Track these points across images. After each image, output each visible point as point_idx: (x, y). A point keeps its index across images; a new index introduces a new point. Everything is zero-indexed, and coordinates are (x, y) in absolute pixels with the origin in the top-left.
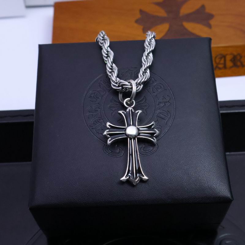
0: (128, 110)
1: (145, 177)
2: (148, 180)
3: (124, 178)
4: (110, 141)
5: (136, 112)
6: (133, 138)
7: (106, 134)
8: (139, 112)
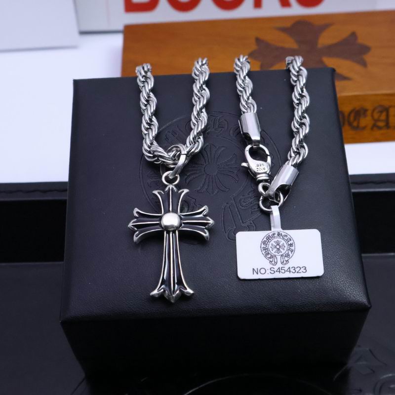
0: (167, 189)
1: (190, 291)
2: (193, 294)
3: (155, 292)
4: (137, 236)
5: (179, 192)
6: (171, 231)
7: (132, 226)
8: (183, 192)
